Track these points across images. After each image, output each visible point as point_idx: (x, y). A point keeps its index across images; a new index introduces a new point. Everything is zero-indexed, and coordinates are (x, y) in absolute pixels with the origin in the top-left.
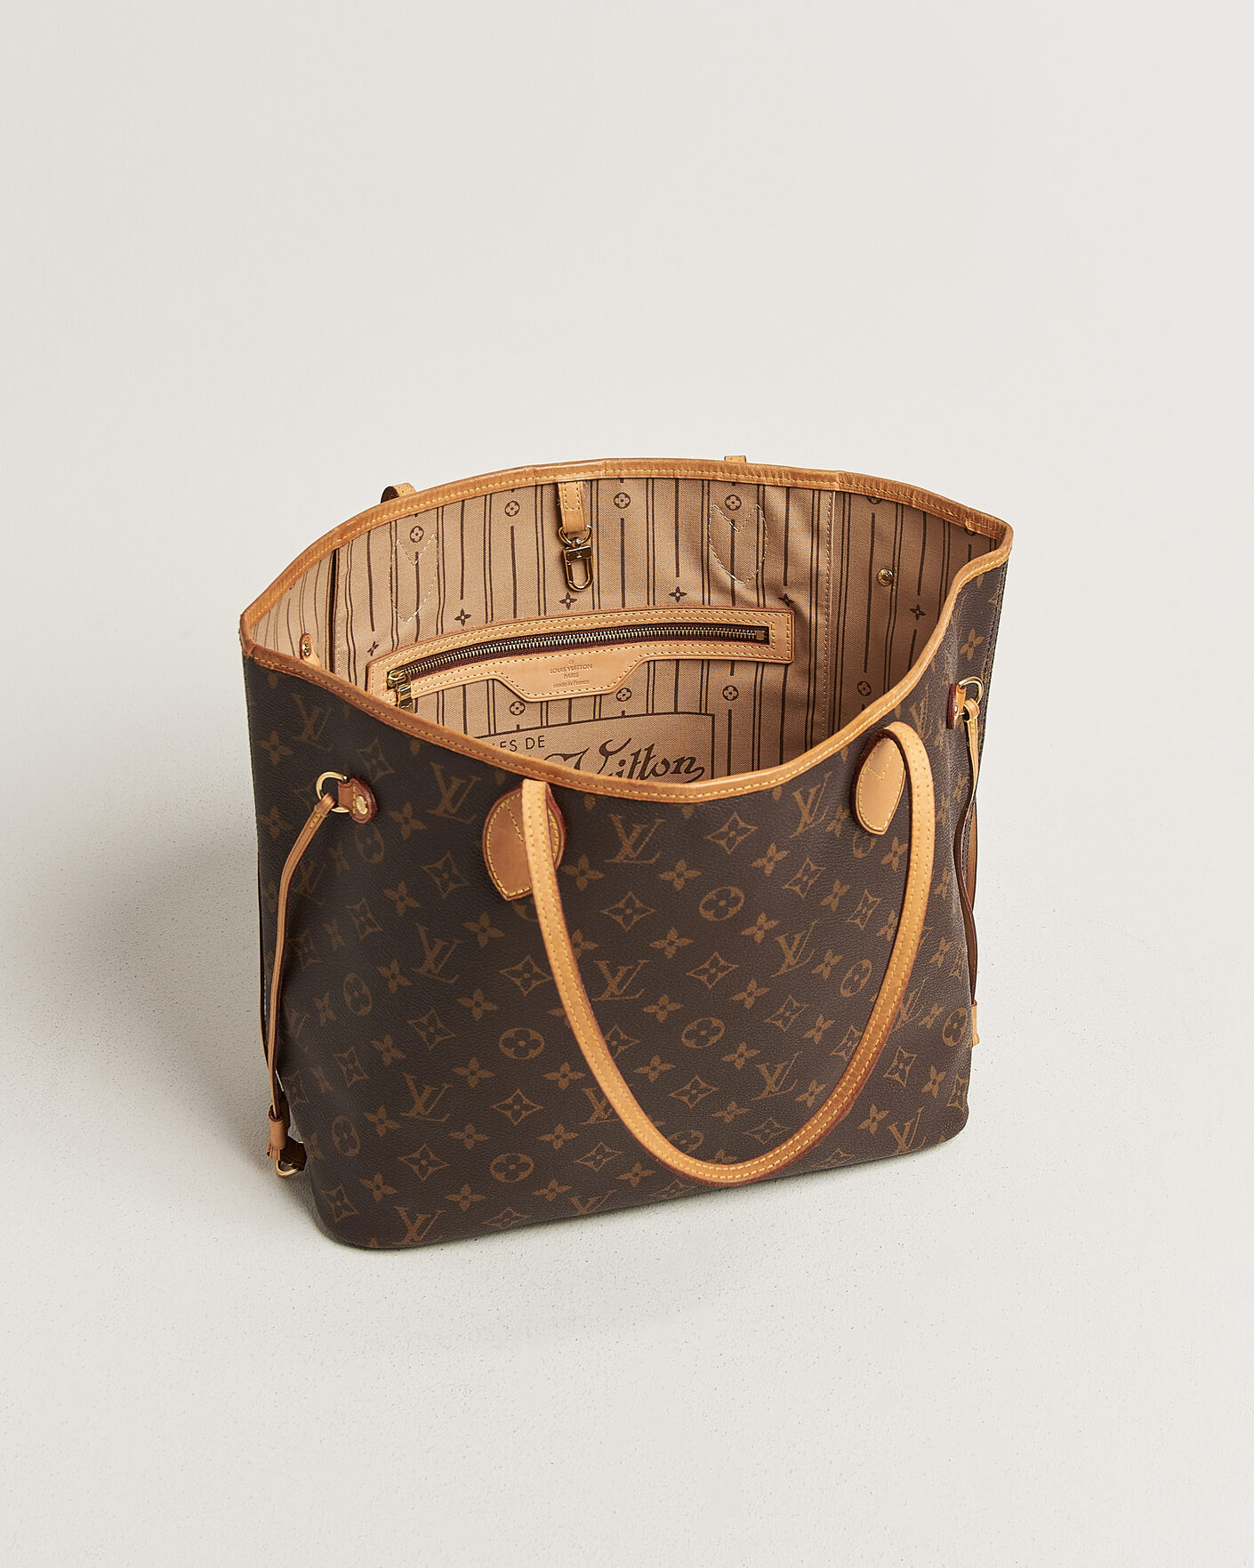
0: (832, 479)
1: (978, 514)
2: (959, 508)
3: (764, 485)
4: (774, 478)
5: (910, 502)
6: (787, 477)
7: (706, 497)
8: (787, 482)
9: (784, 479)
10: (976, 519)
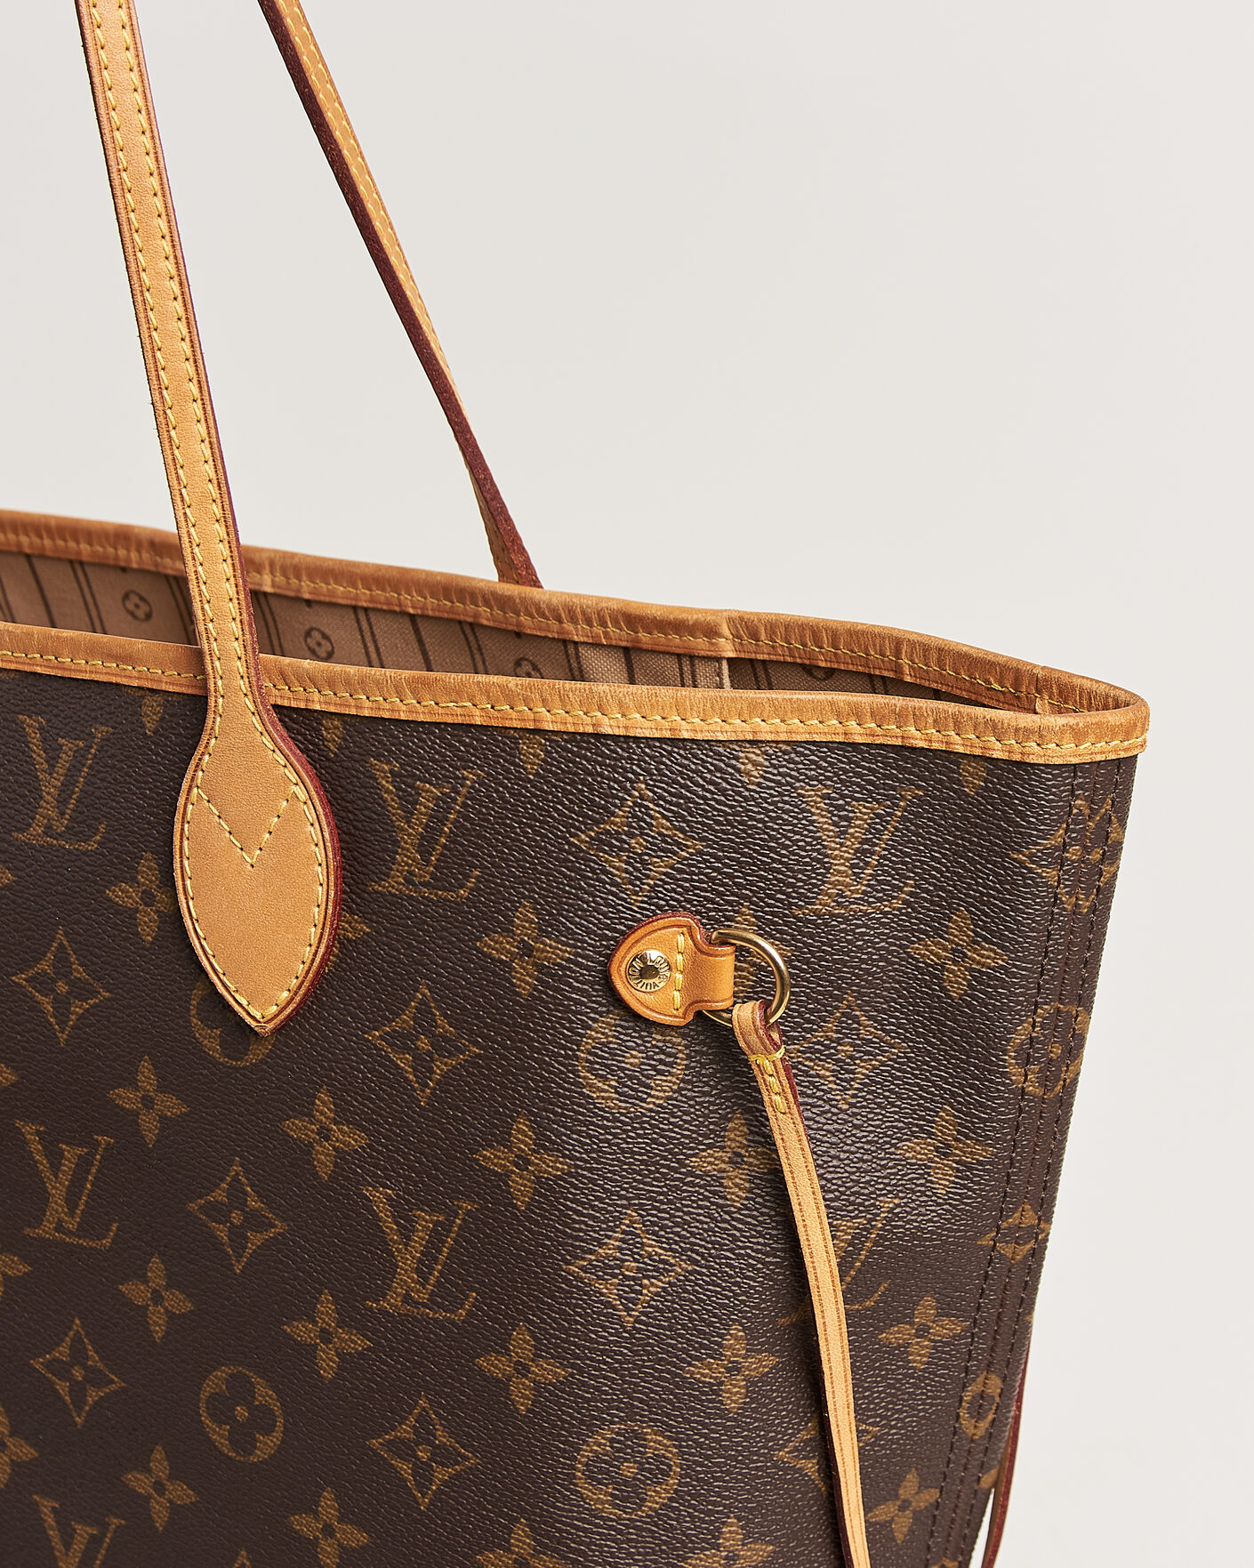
0: (711, 632)
1: (1065, 679)
2: (1018, 671)
3: (576, 643)
4: (591, 626)
5: (898, 669)
6: (616, 623)
7: (477, 656)
8: (620, 635)
9: (611, 629)
10: (1060, 693)
